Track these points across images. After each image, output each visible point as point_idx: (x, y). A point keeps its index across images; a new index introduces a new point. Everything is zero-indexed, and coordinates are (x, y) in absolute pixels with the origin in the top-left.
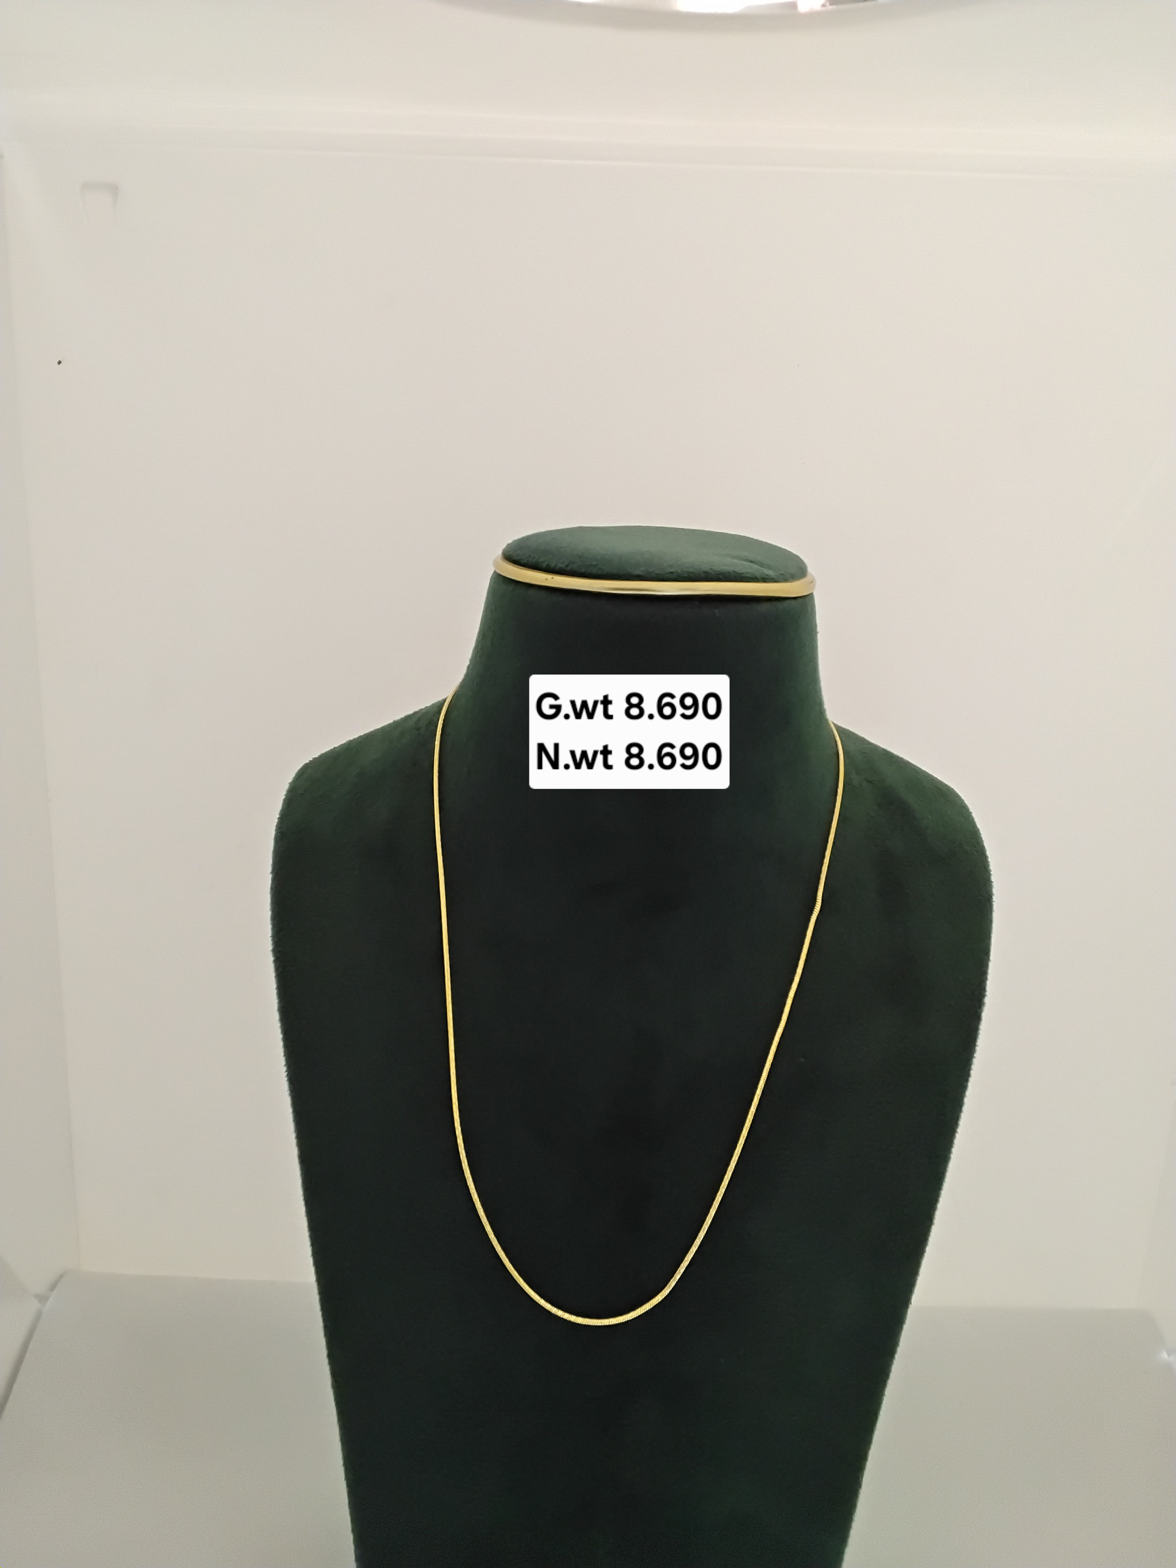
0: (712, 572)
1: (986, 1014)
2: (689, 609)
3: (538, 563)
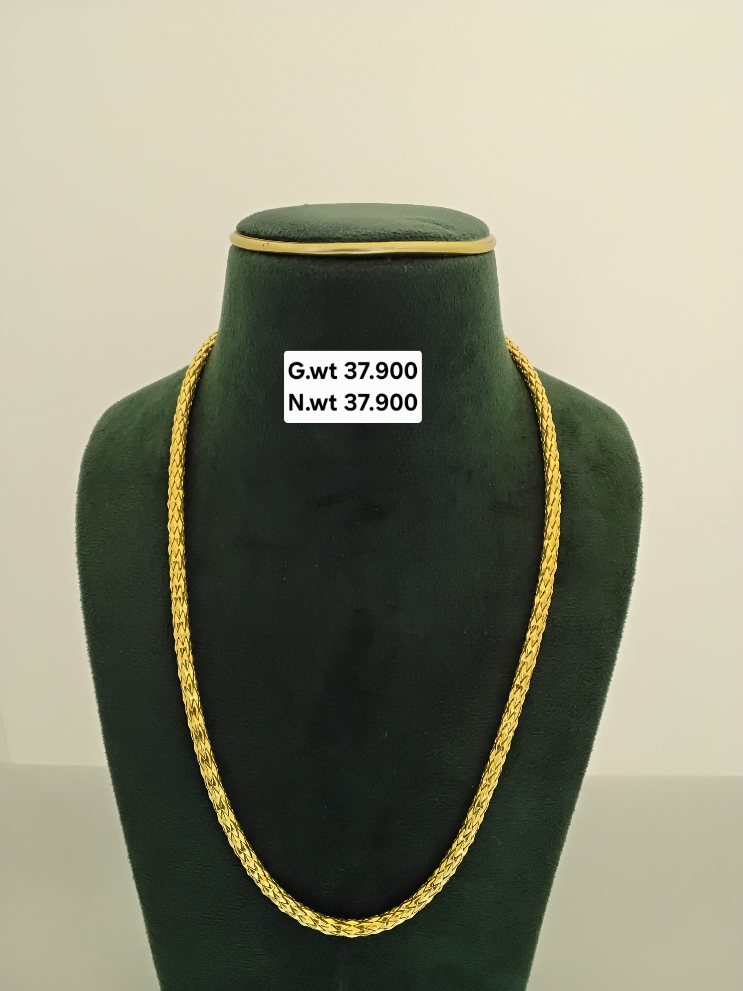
0: (399, 232)
1: (636, 588)
2: (382, 267)
3: (258, 232)
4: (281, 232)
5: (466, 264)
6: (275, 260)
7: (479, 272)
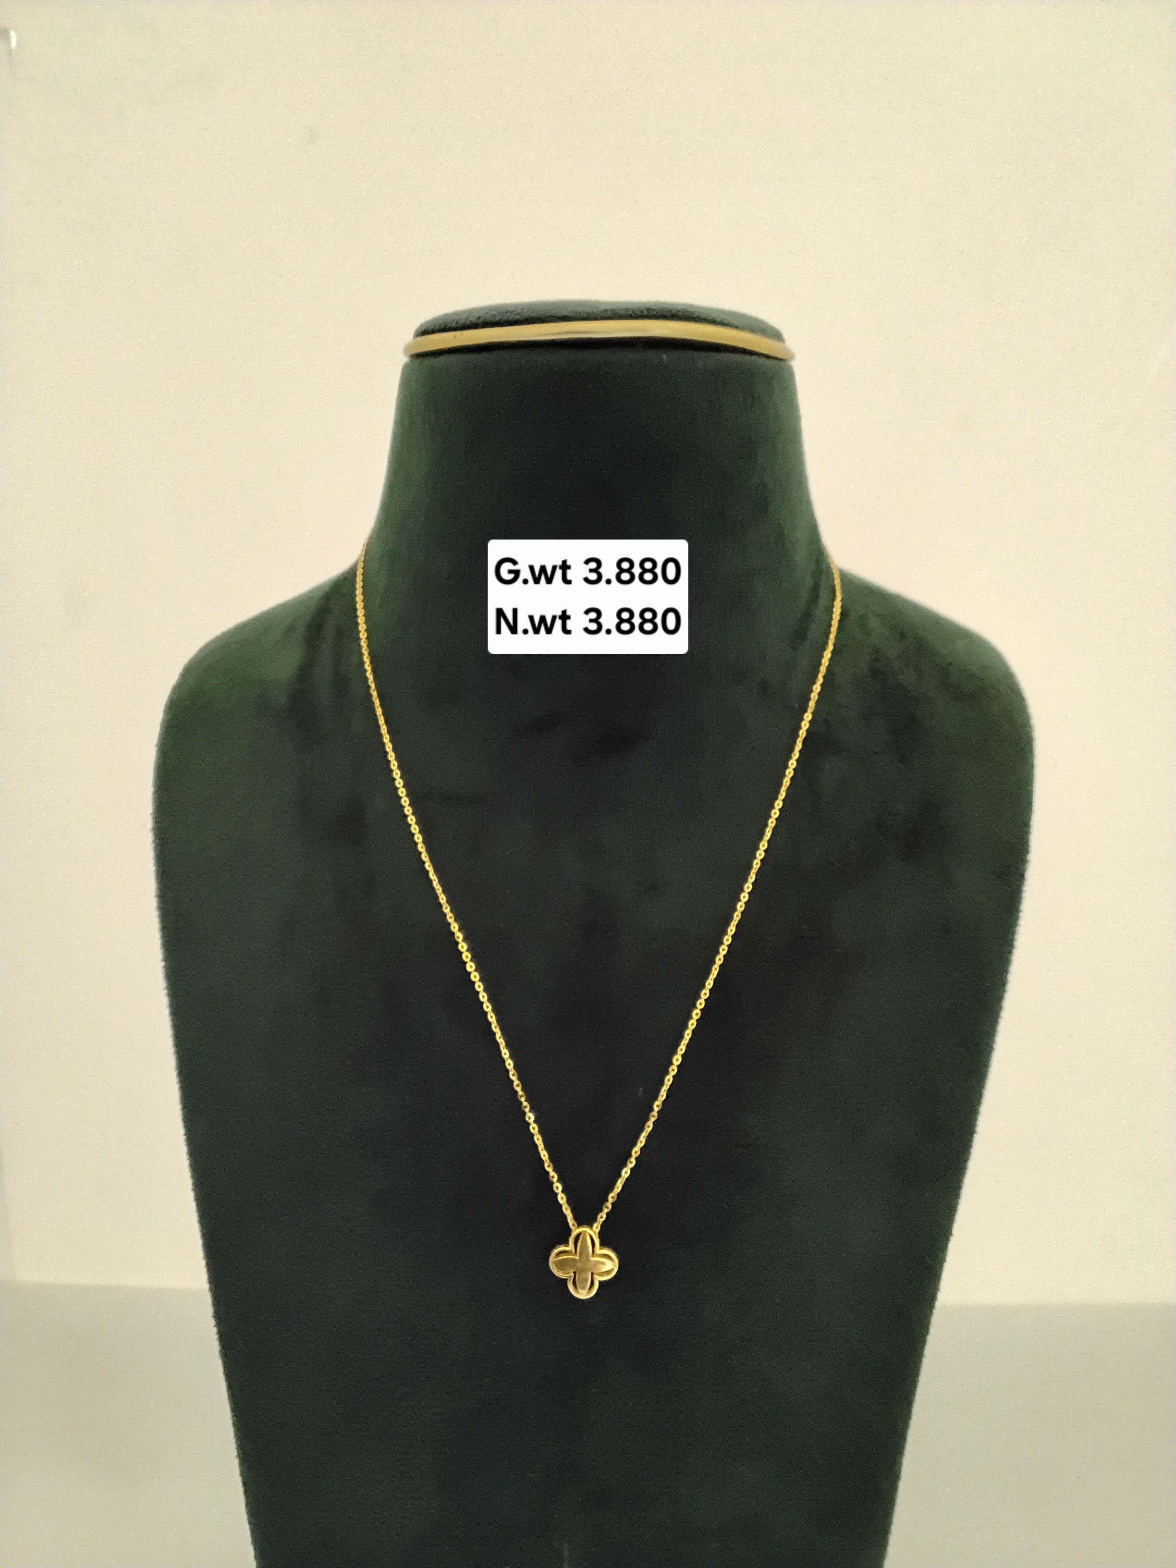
2: (631, 356)
3: (446, 325)
4: (479, 318)
5: (751, 364)
6: (472, 357)
7: (772, 382)
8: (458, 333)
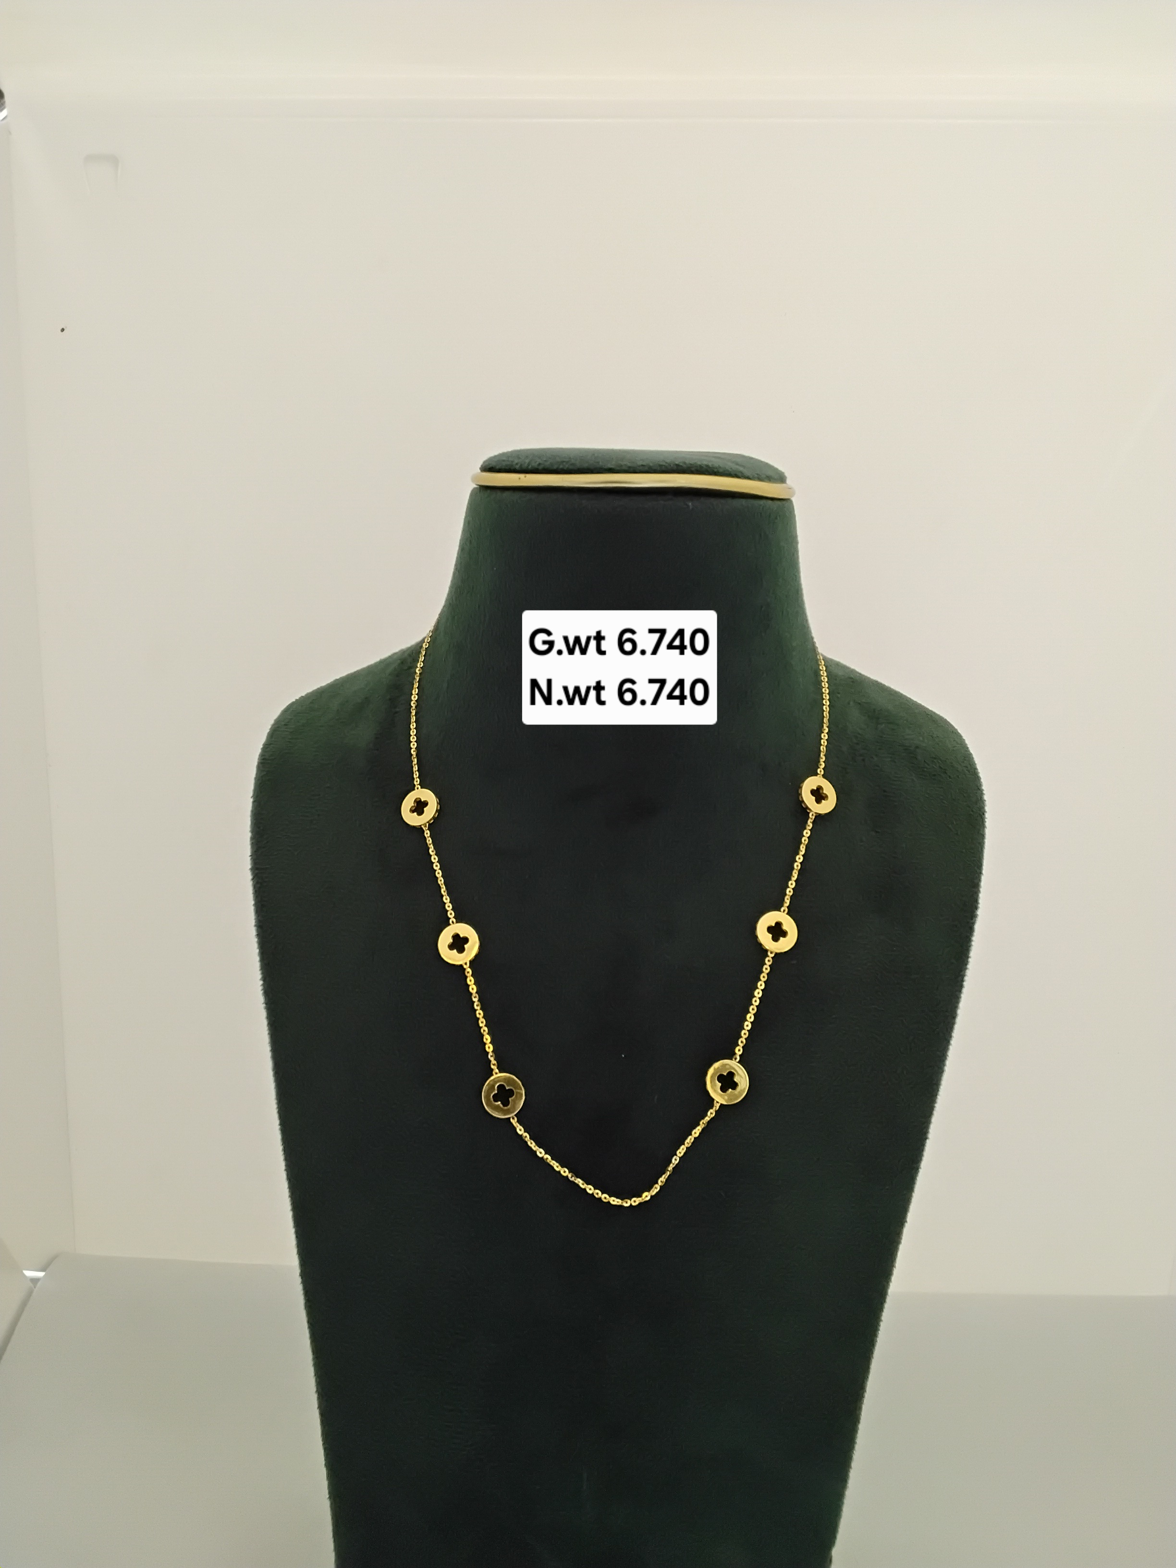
2: (662, 502)
3: (512, 466)
4: (540, 464)
5: (761, 507)
6: (533, 496)
7: (776, 518)
8: (522, 476)
